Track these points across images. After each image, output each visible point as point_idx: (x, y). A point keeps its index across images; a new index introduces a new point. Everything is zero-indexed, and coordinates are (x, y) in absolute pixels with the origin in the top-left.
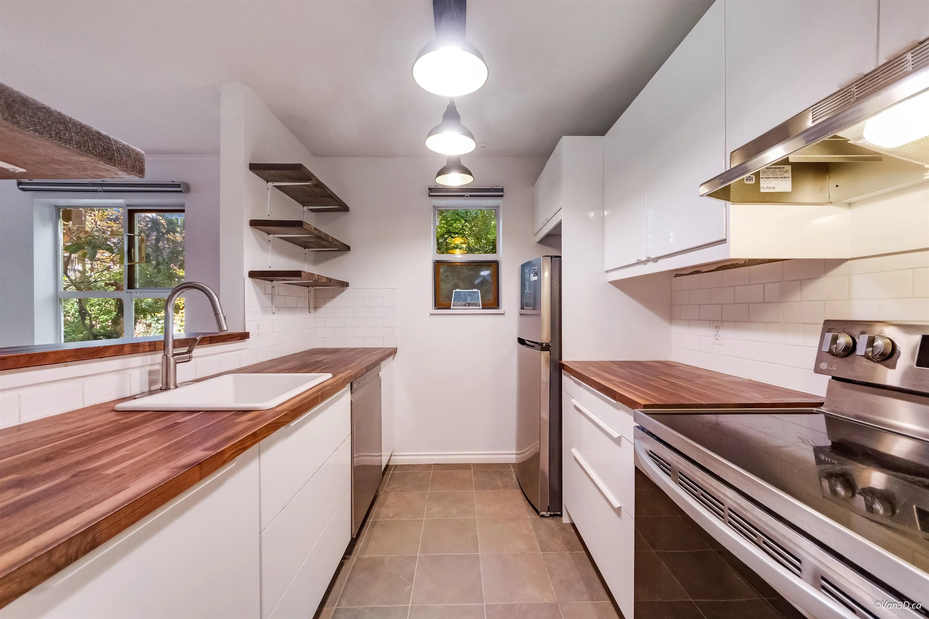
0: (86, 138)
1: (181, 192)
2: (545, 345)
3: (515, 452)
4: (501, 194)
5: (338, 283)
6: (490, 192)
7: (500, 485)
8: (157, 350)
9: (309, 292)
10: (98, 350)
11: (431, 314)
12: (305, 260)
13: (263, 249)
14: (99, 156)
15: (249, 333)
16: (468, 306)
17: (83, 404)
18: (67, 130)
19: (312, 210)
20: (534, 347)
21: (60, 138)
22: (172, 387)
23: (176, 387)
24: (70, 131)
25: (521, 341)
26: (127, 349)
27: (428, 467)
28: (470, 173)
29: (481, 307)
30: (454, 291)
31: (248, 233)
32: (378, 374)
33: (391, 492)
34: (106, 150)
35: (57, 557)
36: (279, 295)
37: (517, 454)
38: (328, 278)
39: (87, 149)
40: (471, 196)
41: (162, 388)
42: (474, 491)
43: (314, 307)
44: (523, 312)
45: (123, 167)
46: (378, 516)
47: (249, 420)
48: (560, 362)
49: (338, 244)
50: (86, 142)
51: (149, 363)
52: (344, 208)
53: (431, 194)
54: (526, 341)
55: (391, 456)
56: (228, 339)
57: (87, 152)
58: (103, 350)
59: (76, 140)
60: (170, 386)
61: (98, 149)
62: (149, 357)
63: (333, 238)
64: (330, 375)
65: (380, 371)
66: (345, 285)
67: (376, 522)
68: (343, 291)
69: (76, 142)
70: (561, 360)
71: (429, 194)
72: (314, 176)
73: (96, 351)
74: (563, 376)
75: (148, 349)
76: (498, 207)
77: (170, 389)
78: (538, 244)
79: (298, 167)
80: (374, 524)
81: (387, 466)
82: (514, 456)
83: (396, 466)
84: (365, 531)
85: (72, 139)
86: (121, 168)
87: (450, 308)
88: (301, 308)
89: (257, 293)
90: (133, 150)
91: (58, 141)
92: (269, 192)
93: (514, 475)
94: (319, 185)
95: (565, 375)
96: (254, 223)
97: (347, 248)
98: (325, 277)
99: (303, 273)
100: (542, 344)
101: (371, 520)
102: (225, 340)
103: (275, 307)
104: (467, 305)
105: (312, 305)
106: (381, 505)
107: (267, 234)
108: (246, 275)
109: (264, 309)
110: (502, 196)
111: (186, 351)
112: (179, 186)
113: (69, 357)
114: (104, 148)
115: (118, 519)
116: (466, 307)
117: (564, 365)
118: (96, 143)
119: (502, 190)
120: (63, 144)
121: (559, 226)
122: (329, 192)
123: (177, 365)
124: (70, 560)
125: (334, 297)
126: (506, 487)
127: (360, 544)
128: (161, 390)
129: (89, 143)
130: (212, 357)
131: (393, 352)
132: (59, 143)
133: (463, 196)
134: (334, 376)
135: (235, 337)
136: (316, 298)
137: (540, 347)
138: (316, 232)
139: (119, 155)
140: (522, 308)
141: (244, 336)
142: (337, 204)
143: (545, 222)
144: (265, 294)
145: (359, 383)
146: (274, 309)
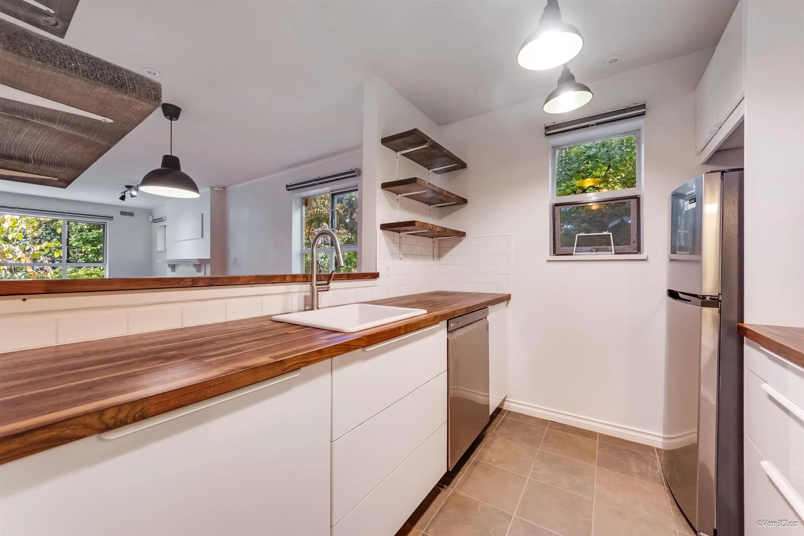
0: (93, 68)
1: (355, 176)
2: (710, 298)
3: (661, 435)
4: (644, 110)
5: (454, 233)
6: (625, 112)
7: (635, 470)
8: (308, 281)
9: (433, 242)
10: (270, 278)
11: (548, 261)
12: (430, 215)
13: (393, 206)
14: (108, 84)
15: (379, 273)
16: (596, 251)
17: (262, 314)
18: (73, 60)
19: (436, 172)
20: (690, 301)
21: (65, 67)
22: (315, 308)
23: (318, 308)
24: (76, 60)
25: (673, 294)
26: (288, 279)
27: (544, 422)
28: (587, 89)
29: (613, 252)
30: (577, 235)
31: (380, 194)
32: (486, 317)
33: (499, 436)
34: (116, 79)
35: (107, 417)
36: (405, 244)
37: (664, 438)
38: (442, 228)
39: (94, 78)
40: (597, 124)
41: (310, 309)
42: (596, 466)
43: (438, 255)
44: (674, 256)
45: (136, 94)
46: (481, 457)
47: (327, 339)
48: (740, 324)
49: (454, 197)
50: (94, 71)
51: (304, 290)
52: (462, 165)
53: (548, 133)
54: (680, 295)
55: (504, 400)
56: (361, 277)
57: (94, 80)
58: (273, 278)
59: (83, 69)
60: (314, 308)
61: (108, 78)
62: (304, 285)
63: (448, 192)
64: (425, 311)
65: (488, 315)
66: (462, 234)
67: (478, 462)
68: (461, 241)
69: (82, 71)
70: (742, 321)
71: (545, 133)
72: (429, 138)
73: (269, 278)
74: (746, 347)
75: (302, 280)
76: (639, 130)
77: (314, 310)
78: (705, 166)
79: (414, 132)
80: (476, 463)
81: (498, 410)
82: (661, 440)
83: (509, 412)
84: (466, 467)
85: (78, 68)
86: (134, 95)
87: (572, 254)
88: (426, 256)
89: (387, 242)
90: (148, 80)
91: (63, 69)
92: (398, 160)
93: (660, 464)
94: (435, 146)
95: (749, 344)
96: (385, 186)
97: (465, 201)
98: (440, 227)
99: (417, 222)
100: (704, 297)
101: (474, 459)
102: (359, 277)
103: (402, 254)
104: (594, 250)
105: (436, 253)
106: (487, 447)
107: (396, 195)
108: (378, 227)
109: (393, 255)
110: (643, 114)
111: (326, 283)
112: (353, 172)
113: (252, 281)
114: (114, 77)
115: (166, 399)
116: (594, 253)
117: (746, 329)
118: (104, 72)
119: (643, 106)
120: (68, 72)
121: (740, 127)
122: (445, 151)
123: (319, 292)
124: (122, 423)
125: (454, 246)
126: (643, 475)
127: (459, 478)
128: (309, 310)
129: (97, 72)
130: (351, 290)
131: (507, 298)
132: (63, 71)
133: (588, 126)
134: (428, 313)
135: (368, 276)
136: (439, 247)
137: (700, 300)
138: (431, 187)
139: (132, 83)
140: (673, 251)
141: (375, 276)
142: (454, 161)
143: (715, 128)
144: (393, 243)
145: (458, 322)
146: (401, 256)
